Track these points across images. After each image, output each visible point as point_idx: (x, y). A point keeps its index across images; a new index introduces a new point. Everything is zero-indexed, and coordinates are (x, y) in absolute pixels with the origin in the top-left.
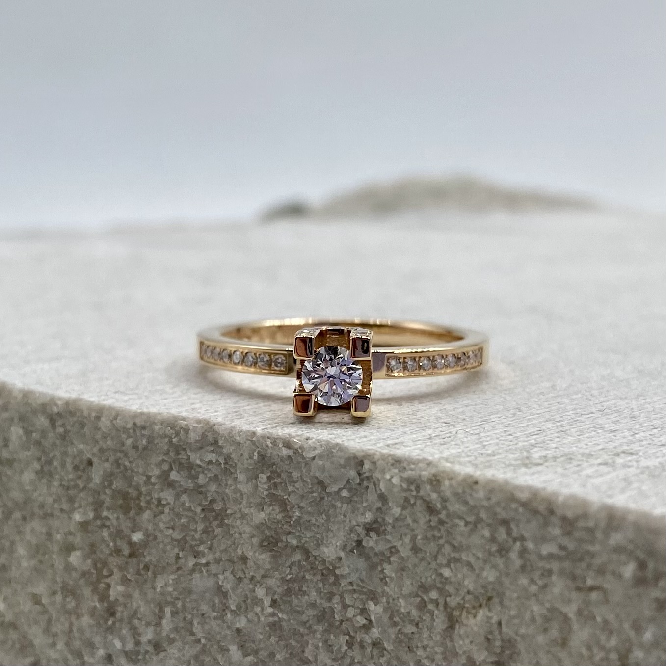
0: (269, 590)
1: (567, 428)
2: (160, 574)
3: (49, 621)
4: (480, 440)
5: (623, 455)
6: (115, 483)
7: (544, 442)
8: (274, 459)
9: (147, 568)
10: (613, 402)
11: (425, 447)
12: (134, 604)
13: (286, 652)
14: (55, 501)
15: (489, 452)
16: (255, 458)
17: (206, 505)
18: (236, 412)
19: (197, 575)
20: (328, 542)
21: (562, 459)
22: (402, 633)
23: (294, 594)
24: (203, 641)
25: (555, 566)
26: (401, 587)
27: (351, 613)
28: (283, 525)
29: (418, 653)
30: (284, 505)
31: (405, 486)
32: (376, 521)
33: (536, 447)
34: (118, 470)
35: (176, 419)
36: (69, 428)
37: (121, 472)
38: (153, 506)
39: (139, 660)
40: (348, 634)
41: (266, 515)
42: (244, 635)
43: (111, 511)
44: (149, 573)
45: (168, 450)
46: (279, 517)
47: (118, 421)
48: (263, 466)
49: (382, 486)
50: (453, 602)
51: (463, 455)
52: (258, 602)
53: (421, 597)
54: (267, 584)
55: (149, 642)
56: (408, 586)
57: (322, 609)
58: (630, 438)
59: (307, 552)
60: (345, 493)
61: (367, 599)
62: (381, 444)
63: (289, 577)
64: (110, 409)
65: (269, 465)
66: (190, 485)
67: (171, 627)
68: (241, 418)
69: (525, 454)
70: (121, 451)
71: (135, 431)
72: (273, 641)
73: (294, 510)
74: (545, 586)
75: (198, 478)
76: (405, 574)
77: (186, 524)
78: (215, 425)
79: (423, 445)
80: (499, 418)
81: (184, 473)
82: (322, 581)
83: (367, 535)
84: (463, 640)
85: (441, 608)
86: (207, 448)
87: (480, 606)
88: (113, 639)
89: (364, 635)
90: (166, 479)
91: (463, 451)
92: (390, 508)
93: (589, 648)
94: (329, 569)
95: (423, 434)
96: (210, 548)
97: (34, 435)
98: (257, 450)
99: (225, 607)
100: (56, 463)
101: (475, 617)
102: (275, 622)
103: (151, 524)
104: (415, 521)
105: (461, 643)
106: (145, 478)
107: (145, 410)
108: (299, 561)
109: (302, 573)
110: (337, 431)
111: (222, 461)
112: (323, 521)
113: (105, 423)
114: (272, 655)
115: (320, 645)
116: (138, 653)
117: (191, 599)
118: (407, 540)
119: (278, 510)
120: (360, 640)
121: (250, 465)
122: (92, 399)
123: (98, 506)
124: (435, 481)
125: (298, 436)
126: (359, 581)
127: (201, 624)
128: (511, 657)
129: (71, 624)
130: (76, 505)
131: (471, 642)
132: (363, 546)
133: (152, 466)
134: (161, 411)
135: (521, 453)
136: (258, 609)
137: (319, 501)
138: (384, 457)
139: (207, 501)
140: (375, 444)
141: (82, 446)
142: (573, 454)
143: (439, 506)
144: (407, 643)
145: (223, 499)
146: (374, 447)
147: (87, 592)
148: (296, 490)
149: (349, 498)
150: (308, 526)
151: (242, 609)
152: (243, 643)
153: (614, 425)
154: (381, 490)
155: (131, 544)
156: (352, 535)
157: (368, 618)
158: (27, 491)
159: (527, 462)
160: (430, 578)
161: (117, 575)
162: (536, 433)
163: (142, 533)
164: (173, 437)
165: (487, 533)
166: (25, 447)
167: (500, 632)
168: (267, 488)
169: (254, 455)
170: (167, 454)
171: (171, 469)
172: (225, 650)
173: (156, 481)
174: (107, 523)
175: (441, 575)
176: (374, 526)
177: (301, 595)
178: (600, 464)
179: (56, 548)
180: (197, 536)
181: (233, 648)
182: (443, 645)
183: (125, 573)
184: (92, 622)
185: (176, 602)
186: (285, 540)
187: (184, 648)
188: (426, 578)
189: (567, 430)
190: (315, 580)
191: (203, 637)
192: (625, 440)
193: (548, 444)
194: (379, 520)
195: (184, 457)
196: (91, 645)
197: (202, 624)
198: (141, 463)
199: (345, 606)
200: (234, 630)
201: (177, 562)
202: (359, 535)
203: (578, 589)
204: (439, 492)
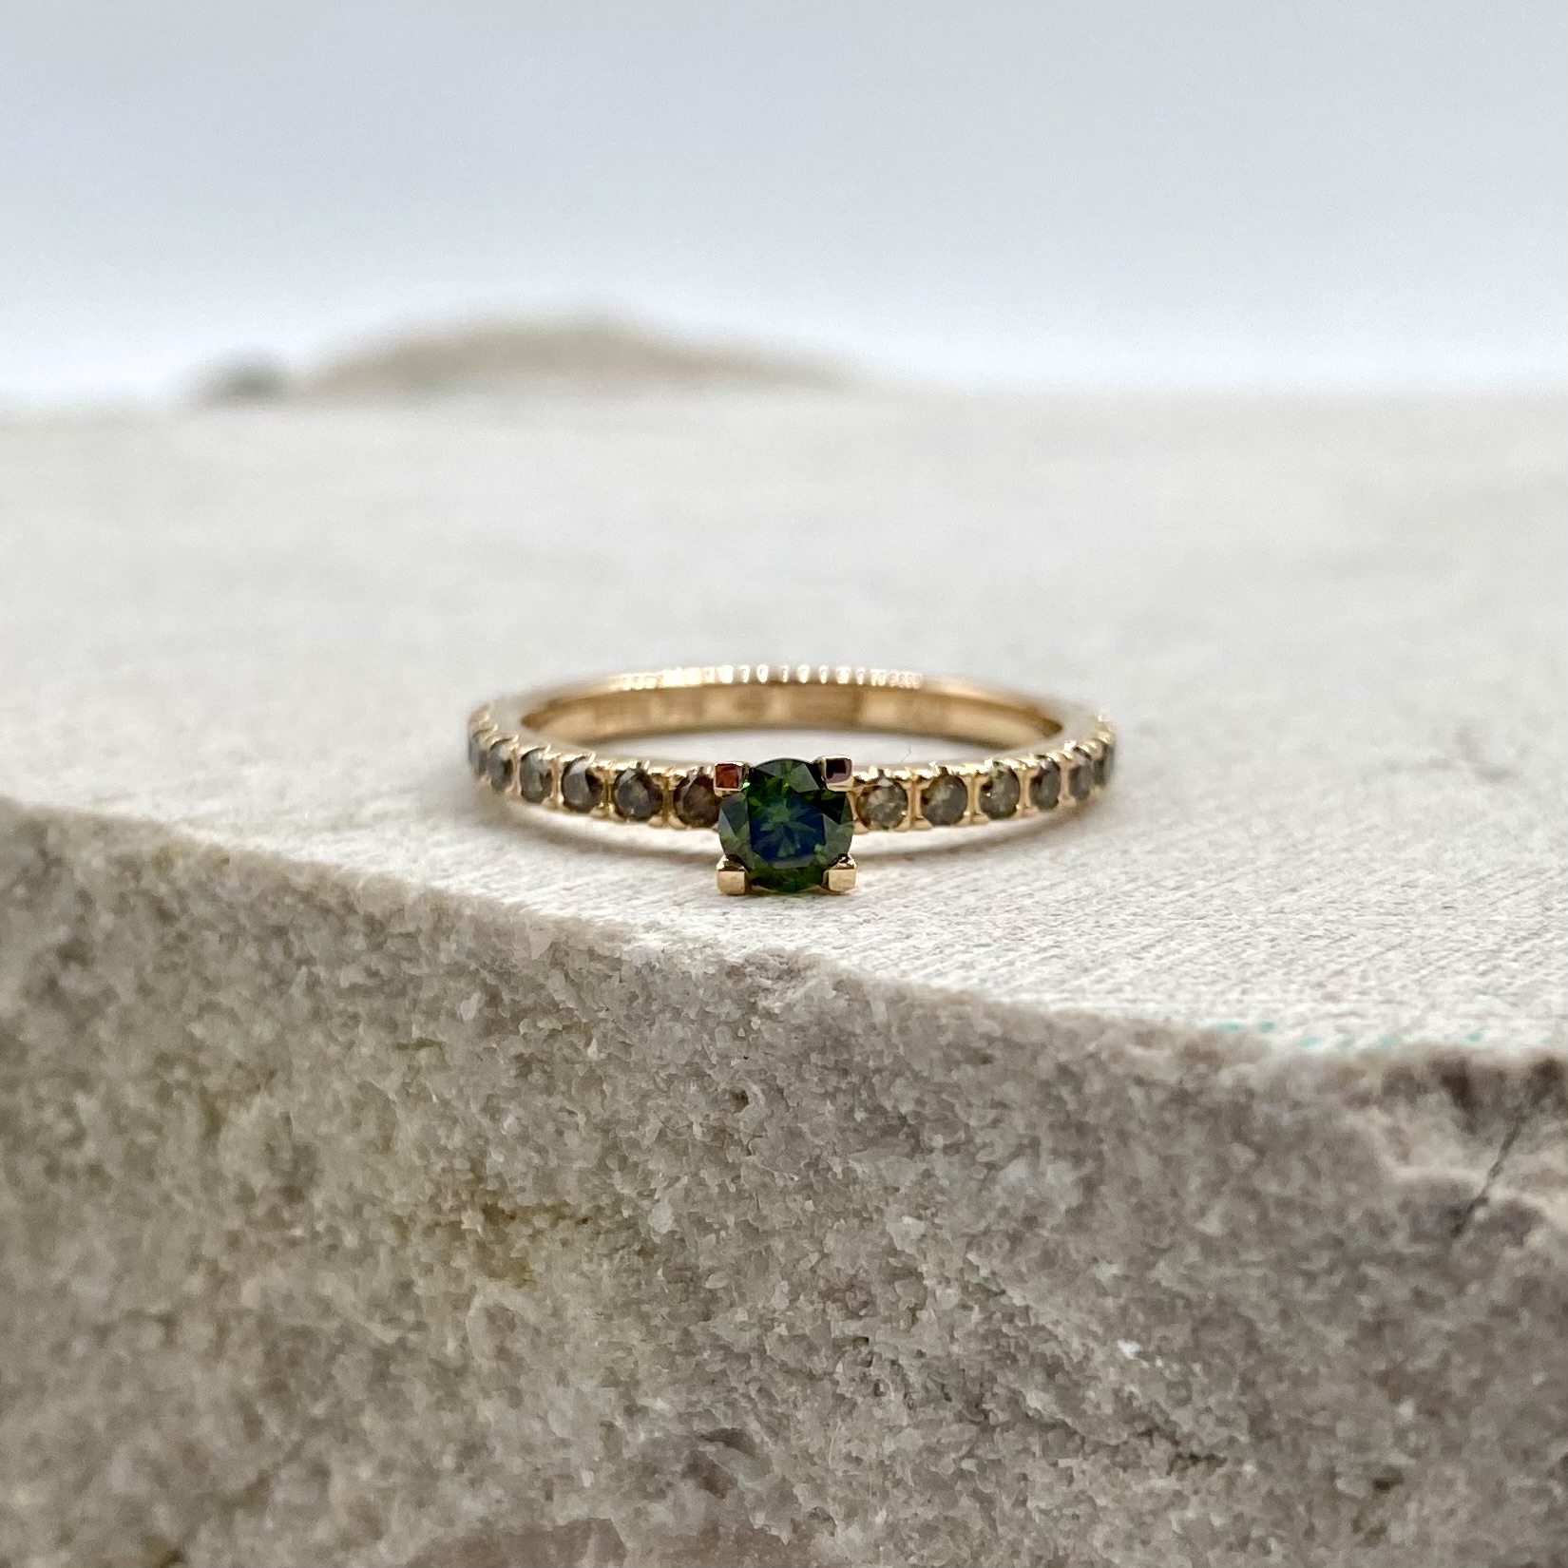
22: (134, 1146)
25: (361, 1007)
26: (126, 1060)
27: (49, 1114)
29: (164, 1181)
31: (114, 872)
49: (79, 875)
50: (214, 1082)
53: (161, 1078)
56: (138, 1058)
74: (350, 1045)
76: (132, 1037)
83: (65, 967)
84: (232, 1153)
85: (195, 1095)
87: (258, 1088)
89: (72, 1155)
92: (96, 916)
93: (424, 1153)
101: (248, 1108)
104: (139, 937)
105: (229, 1157)
118: (129, 973)
120: (69, 1165)
124: (163, 862)
128: (310, 1179)
131: (244, 1155)
138: (81, 820)
143: (174, 906)
144: (142, 1163)
149: (28, 899)
154: (79, 883)
156: (39, 969)
157: (77, 1122)
160: (170, 1042)
165: (251, 952)
167: (290, 1133)
175: (190, 1036)
176: (75, 950)
182: (200, 1161)
188: (167, 1041)
194: (82, 937)
202: (49, 969)
203: (401, 1047)
204: (170, 881)
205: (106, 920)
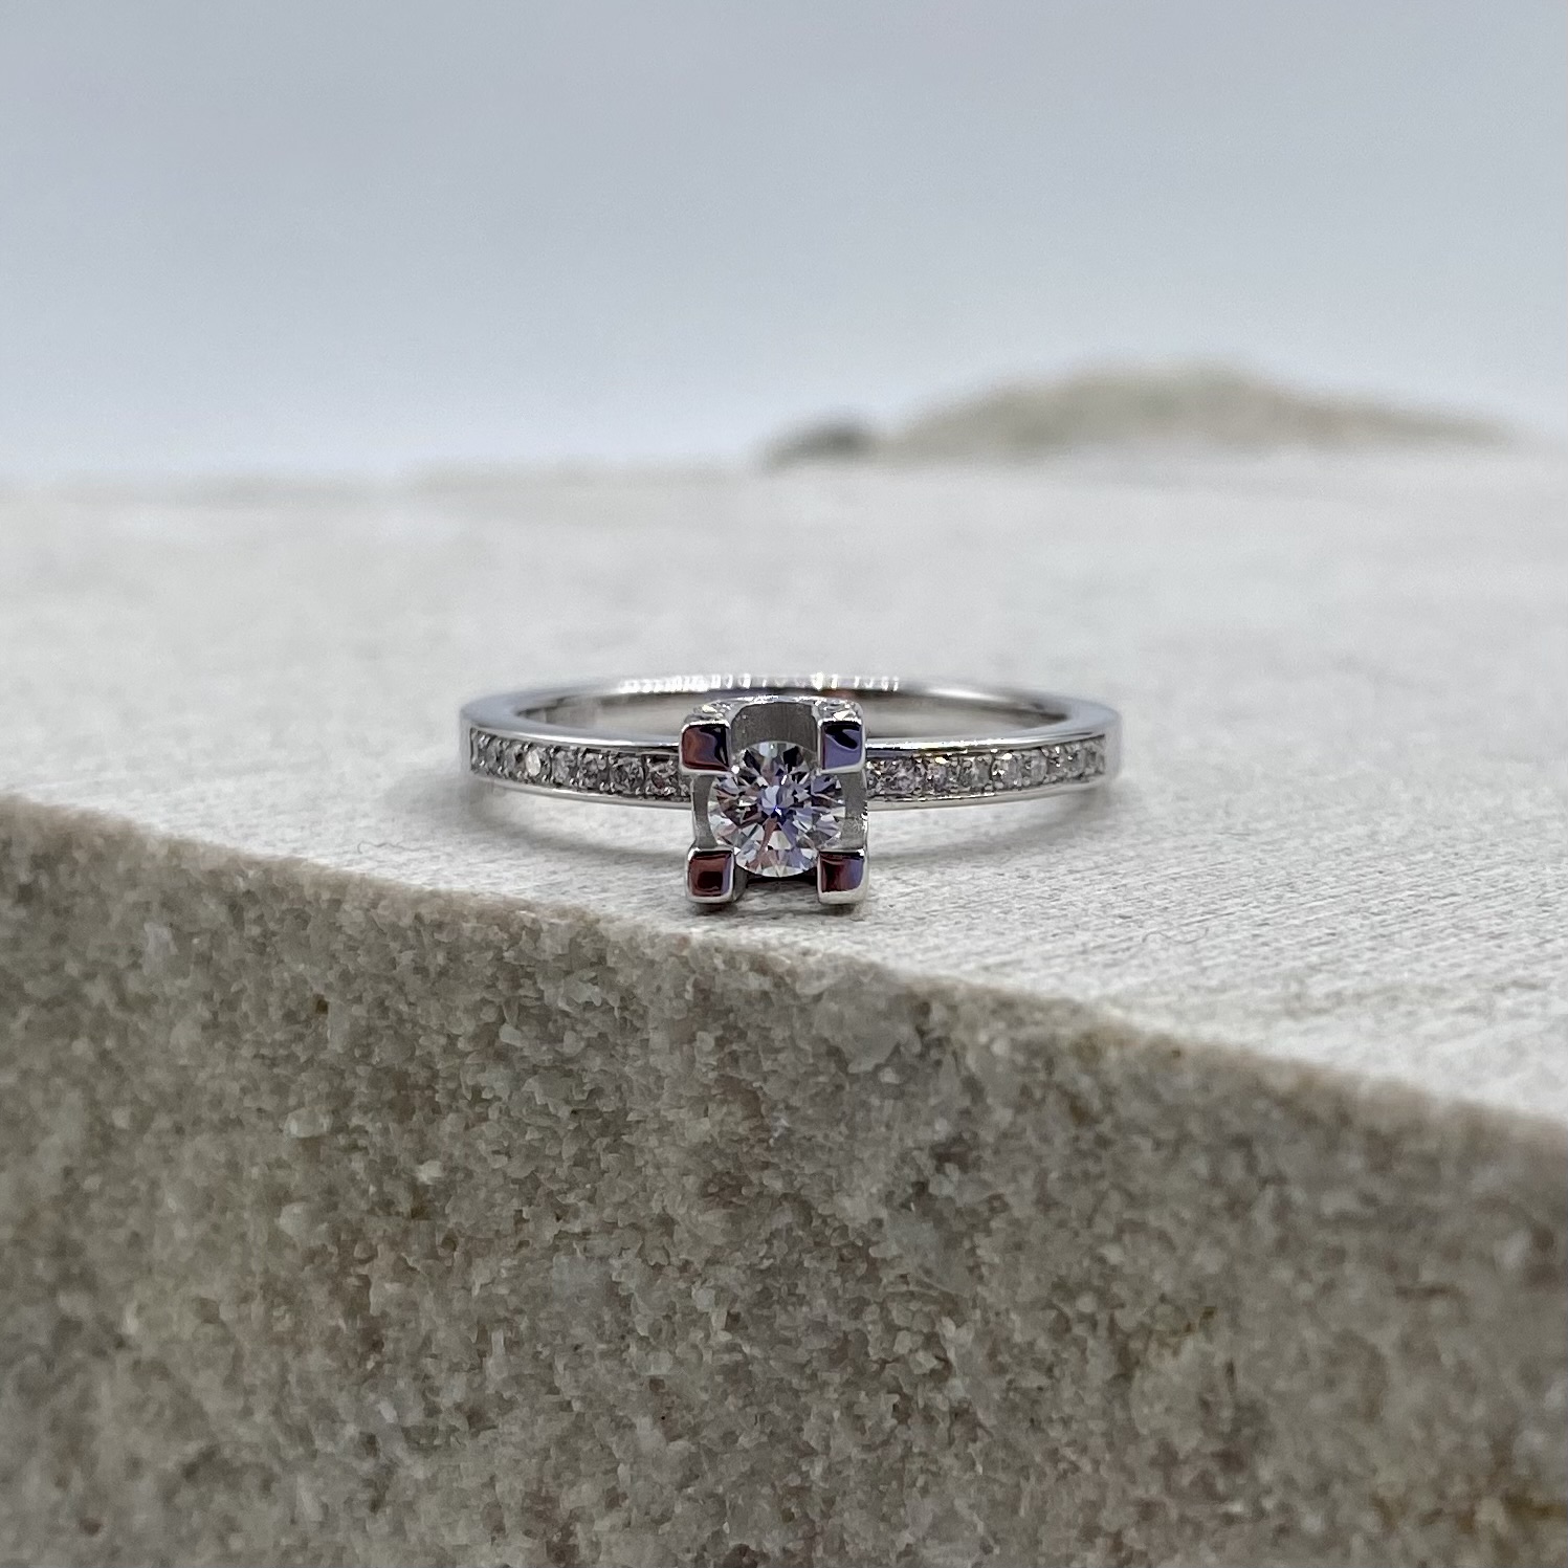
0: (721, 1290)
1: (1395, 928)
2: (479, 1255)
3: (237, 1358)
4: (1197, 956)
5: (1513, 991)
6: (377, 1050)
7: (1339, 960)
8: (729, 999)
9: (450, 1242)
10: (1503, 869)
11: (1071, 970)
12: (423, 1322)
13: (762, 1432)
14: (244, 1090)
15: (1214, 983)
16: (688, 996)
17: (582, 1101)
18: (649, 891)
19: (562, 1259)
20: (853, 1186)
21: (1375, 1000)
22: (1016, 1389)
23: (778, 1302)
24: (577, 1406)
25: (1351, 1240)
26: (1013, 1286)
27: (904, 1344)
28: (752, 1147)
29: (1053, 1433)
30: (753, 1101)
31: (1020, 1059)
32: (957, 1139)
33: (1320, 971)
34: (385, 1023)
35: (512, 906)
36: (272, 926)
37: (388, 1027)
38: (462, 1103)
39: (436, 1448)
40: (898, 1390)
41: (713, 1126)
42: (668, 1394)
43: (370, 1115)
44: (455, 1254)
45: (494, 977)
46: (742, 1130)
47: (380, 911)
48: (705, 1015)
49: (971, 1060)
50: (1127, 1319)
51: (1154, 989)
52: (699, 1319)
53: (1059, 1309)
54: (716, 1279)
55: (458, 1407)
56: (1030, 1284)
57: (841, 1335)
58: (1533, 951)
59: (805, 1208)
60: (889, 1077)
61: (939, 1314)
62: (971, 966)
63: (766, 1263)
64: (364, 882)
65: (719, 1011)
66: (544, 1055)
67: (505, 1375)
68: (659, 905)
69: (1294, 988)
70: (389, 980)
71: (418, 932)
72: (732, 1408)
73: (775, 1114)
74: (1330, 1285)
75: (562, 1041)
76: (1022, 1258)
77: (536, 1144)
78: (598, 921)
79: (1067, 967)
80: (1245, 905)
81: (530, 1030)
82: (841, 1272)
83: (939, 1169)
84: (1151, 1406)
85: (1102, 1332)
86: (580, 973)
87: (1189, 1329)
88: (377, 1402)
89: (931, 1395)
90: (491, 1043)
91: (1154, 982)
92: (988, 1110)
93: (1426, 1423)
94: (853, 1245)
95: (1068, 942)
96: (591, 1199)
97: (196, 941)
98: (692, 980)
99: (627, 1331)
100: (245, 1006)
101: (1176, 1353)
102: (737, 1363)
103: (458, 1145)
104: (1045, 1139)
105: (1146, 1410)
106: (443, 1041)
107: (442, 887)
108: (790, 1229)
109: (795, 1256)
110: (875, 935)
111: (614, 1001)
112: (842, 1139)
113: (351, 915)
114: (729, 1437)
115: (836, 1414)
116: (434, 1432)
117: (549, 1313)
118: (1027, 1181)
119: (739, 1115)
120: (926, 1406)
121: (678, 1011)
122: (322, 862)
123: (341, 1101)
124: (1089, 1049)
125: (784, 946)
126: (920, 1272)
127: (570, 1368)
128: (1256, 1444)
129: (284, 1368)
130: (292, 1101)
131: (1168, 1410)
132: (930, 1195)
133: (459, 1014)
134: (478, 889)
135: (1286, 986)
136: (697, 1335)
137: (832, 1093)
138: (976, 995)
139: (583, 1092)
140: (957, 966)
141: (302, 966)
142: (1402, 986)
143: (1096, 1105)
144: (1027, 1410)
145: (618, 1088)
146: (954, 973)
147: (319, 1295)
148: (779, 1069)
149: (897, 1086)
150: (809, 1149)
151: (663, 1335)
152: (665, 1412)
153: (1499, 921)
154: (967, 1069)
155: (415, 1188)
156: (907, 1170)
157: (942, 1356)
158: (184, 1068)
159: (1296, 1008)
160: (1076, 1266)
161: (385, 1258)
162: (1323, 940)
163: (438, 1163)
164: (505, 948)
165: (1201, 1166)
166: (176, 969)
167: (1232, 1388)
168: (715, 1063)
169: (685, 990)
170: (491, 986)
171: (503, 1021)
172: (625, 1426)
173: (470, 1049)
174: (362, 1142)
175: (1102, 1260)
176: (955, 1149)
177: (793, 1304)
178: (1462, 1011)
179: (249, 1199)
180: (562, 1172)
181: (644, 1424)
182: (1105, 1414)
183: (403, 1254)
184: (328, 1361)
185: (517, 1318)
186: (756, 1182)
187: (533, 1423)
188: (1069, 1266)
189: (1394, 933)
190: (824, 1269)
191: (578, 1398)
192: (1521, 956)
193: (1348, 965)
194: (966, 1136)
195: (532, 994)
196: (328, 1414)
197: (575, 1369)
198: (434, 1006)
199: (892, 1329)
200: (647, 1383)
201: (517, 1232)
202: (919, 1171)
203: (1402, 1292)
204: (1095, 1074)
205: (1003, 1116)
